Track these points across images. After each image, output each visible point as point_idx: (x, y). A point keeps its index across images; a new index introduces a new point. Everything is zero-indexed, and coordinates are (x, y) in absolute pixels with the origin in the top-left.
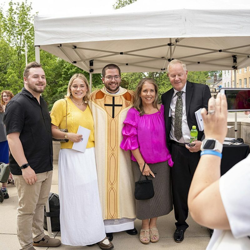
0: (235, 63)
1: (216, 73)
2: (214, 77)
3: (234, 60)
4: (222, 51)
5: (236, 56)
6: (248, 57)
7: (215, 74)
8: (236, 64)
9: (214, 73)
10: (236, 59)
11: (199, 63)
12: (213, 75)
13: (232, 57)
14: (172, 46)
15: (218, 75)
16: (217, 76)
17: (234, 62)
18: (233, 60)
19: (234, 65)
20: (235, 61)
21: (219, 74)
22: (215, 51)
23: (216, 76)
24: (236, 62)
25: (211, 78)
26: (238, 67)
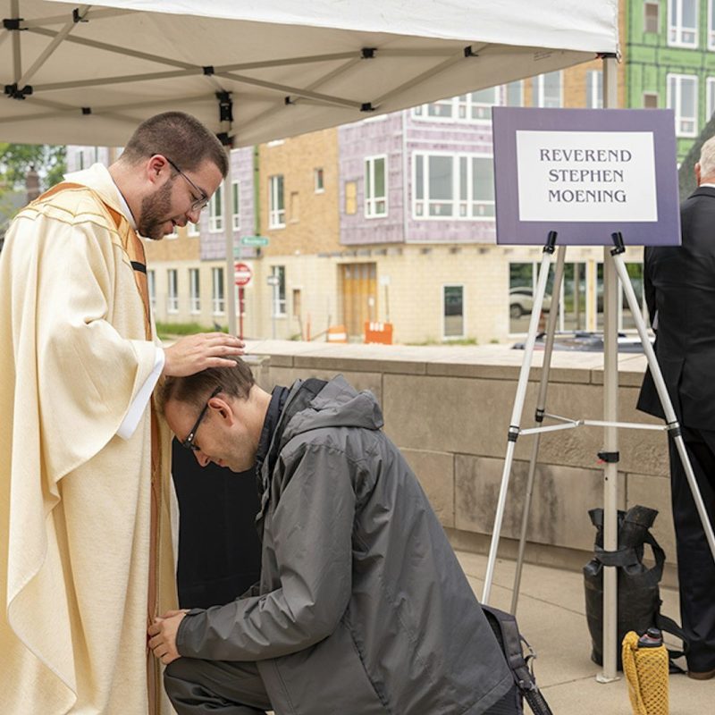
0: (225, 123)
1: (32, 168)
2: (28, 186)
3: (222, 109)
4: (215, 71)
5: (231, 96)
6: (287, 100)
7: (28, 169)
8: (231, 129)
9: (23, 163)
10: (230, 107)
11: (86, 111)
12: (22, 176)
13: (215, 96)
14: (21, 32)
15: (42, 174)
16: (41, 182)
17: (222, 119)
18: (217, 111)
19: (224, 131)
20: (226, 114)
21: (49, 172)
22: (189, 69)
23: (36, 178)
24: (231, 119)
25: (11, 188)
26: (238, 140)
